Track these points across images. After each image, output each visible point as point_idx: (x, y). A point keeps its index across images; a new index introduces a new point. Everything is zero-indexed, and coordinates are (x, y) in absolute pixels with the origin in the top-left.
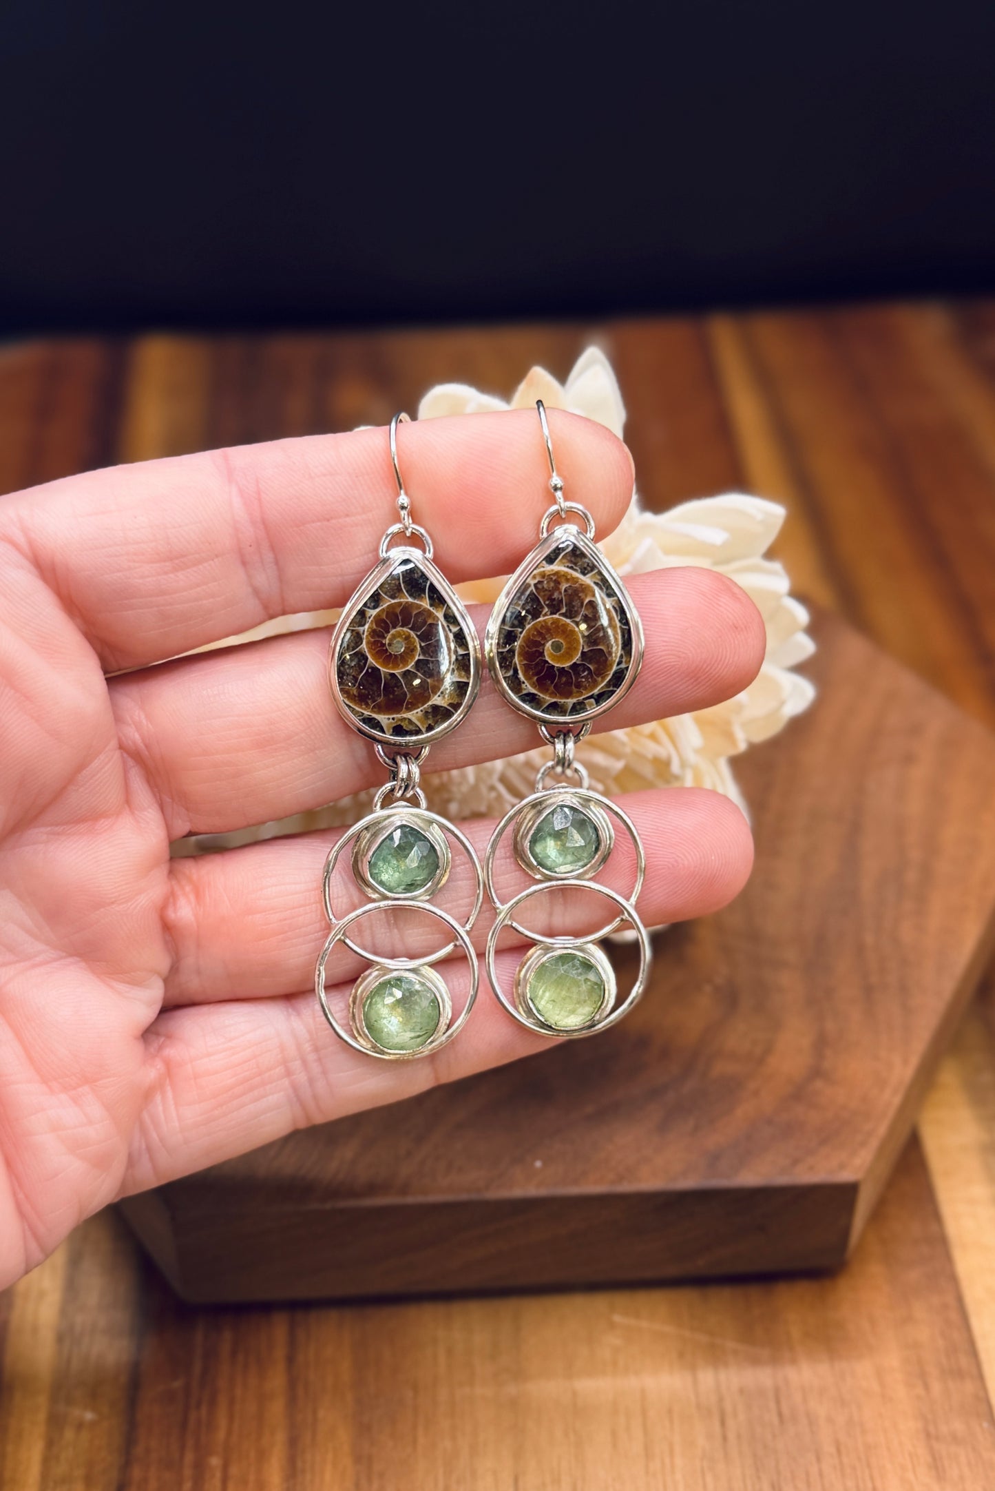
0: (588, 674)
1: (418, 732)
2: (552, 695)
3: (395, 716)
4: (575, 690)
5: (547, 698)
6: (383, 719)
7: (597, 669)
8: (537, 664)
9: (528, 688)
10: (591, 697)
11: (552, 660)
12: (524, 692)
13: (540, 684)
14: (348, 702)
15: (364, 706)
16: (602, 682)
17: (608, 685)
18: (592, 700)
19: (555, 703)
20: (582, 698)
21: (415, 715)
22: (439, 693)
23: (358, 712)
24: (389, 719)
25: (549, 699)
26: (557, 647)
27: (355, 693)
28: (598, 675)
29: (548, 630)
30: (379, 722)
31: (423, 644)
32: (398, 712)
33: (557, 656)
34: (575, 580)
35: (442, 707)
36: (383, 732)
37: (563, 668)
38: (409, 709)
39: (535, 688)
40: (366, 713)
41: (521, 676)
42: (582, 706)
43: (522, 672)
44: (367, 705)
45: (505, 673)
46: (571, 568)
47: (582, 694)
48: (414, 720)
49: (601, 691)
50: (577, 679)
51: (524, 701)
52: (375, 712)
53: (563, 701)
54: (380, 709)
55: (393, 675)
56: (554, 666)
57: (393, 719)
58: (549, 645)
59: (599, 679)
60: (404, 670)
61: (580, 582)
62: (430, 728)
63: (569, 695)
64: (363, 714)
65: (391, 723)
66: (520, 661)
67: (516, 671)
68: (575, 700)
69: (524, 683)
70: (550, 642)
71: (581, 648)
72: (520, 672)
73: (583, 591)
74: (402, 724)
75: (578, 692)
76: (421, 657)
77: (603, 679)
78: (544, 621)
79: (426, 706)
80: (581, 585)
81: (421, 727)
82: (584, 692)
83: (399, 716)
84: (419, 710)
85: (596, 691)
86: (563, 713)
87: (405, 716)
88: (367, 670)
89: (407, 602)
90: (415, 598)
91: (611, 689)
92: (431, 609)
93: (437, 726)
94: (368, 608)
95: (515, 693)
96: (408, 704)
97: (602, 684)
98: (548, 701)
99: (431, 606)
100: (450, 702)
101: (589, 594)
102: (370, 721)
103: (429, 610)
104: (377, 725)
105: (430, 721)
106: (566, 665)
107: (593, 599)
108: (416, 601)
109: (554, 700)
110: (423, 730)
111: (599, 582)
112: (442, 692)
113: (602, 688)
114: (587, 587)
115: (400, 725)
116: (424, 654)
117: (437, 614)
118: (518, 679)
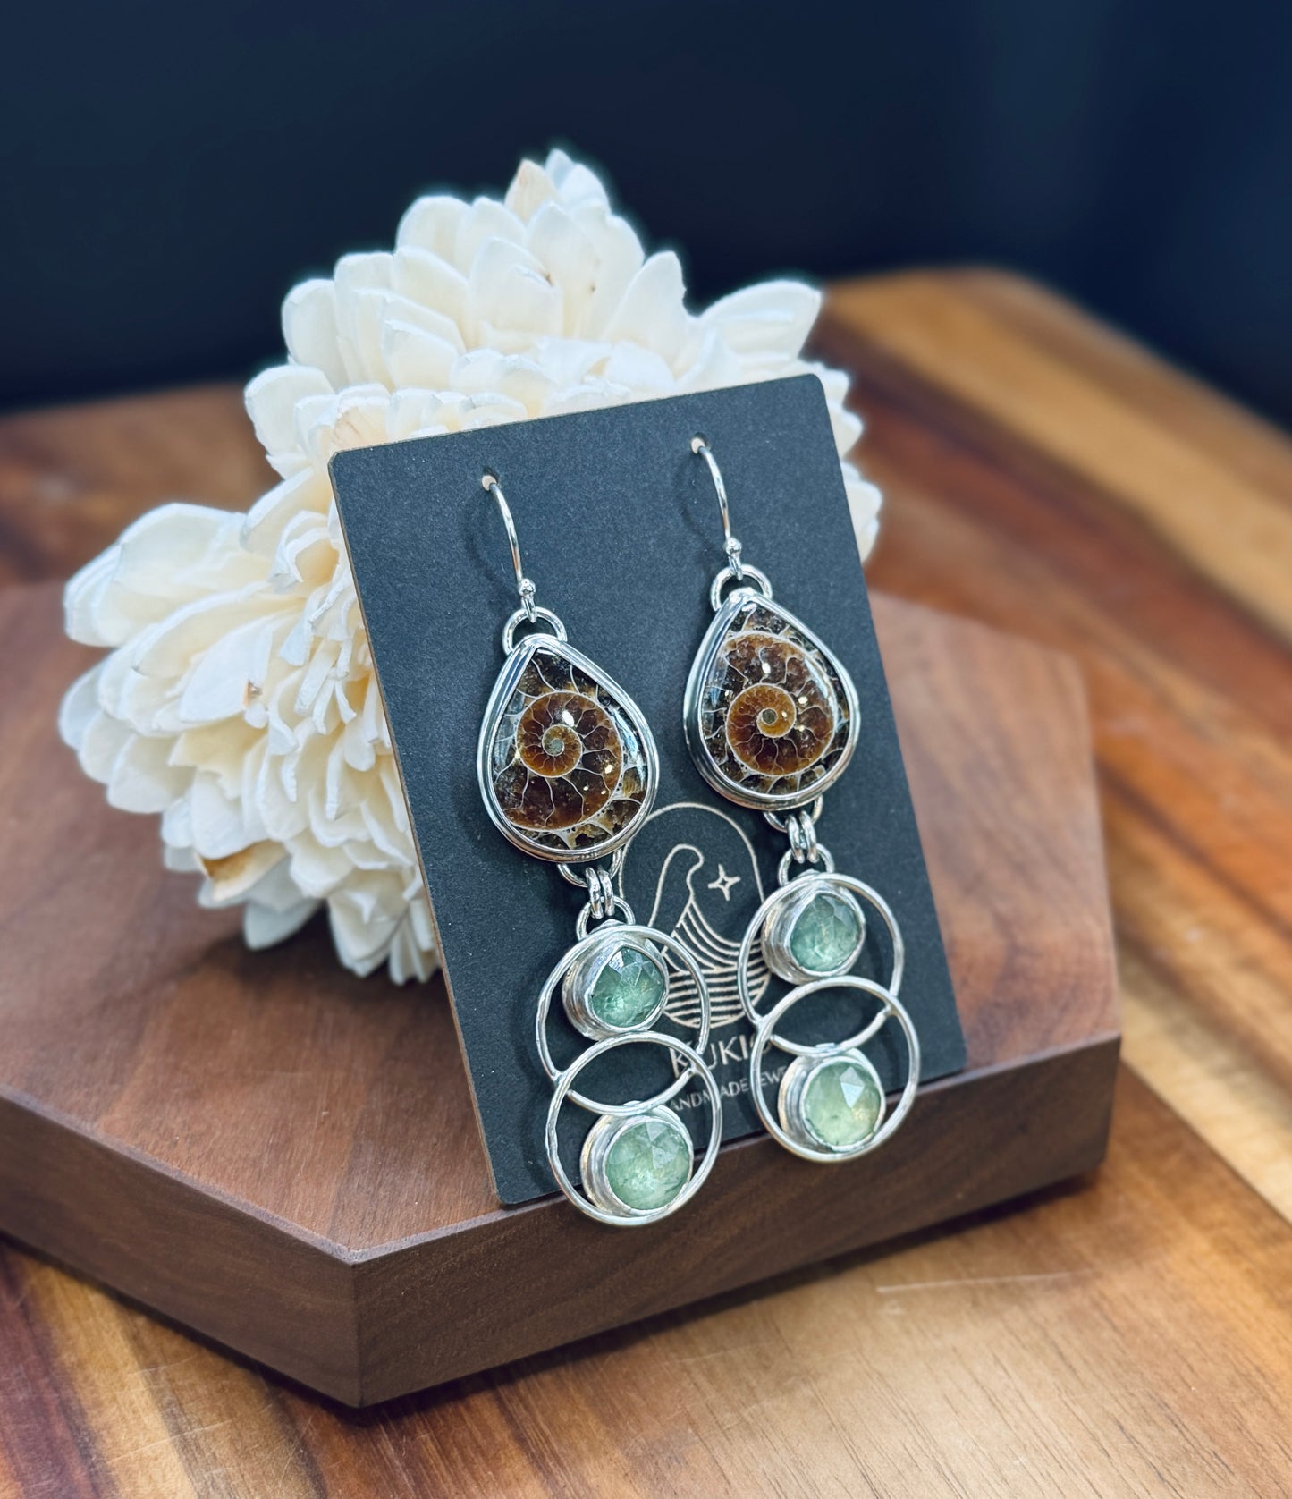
0: (810, 738)
1: (605, 836)
2: (778, 771)
3: (575, 825)
4: (800, 759)
5: (772, 776)
6: (562, 832)
7: (817, 731)
8: (752, 741)
9: (749, 770)
10: (819, 763)
11: (768, 732)
12: (746, 776)
13: (762, 763)
14: (517, 825)
15: (536, 825)
16: (826, 743)
17: (833, 746)
18: (821, 767)
19: (781, 779)
20: (809, 767)
21: (596, 819)
22: (617, 786)
23: (531, 832)
24: (569, 830)
25: (774, 777)
26: (769, 717)
27: (523, 812)
28: (821, 736)
29: (755, 701)
30: (558, 837)
31: (584, 737)
32: (577, 820)
33: (773, 727)
34: (769, 641)
35: (624, 801)
36: (566, 847)
37: (782, 738)
38: (588, 814)
39: (756, 768)
40: (542, 831)
41: (738, 759)
42: (812, 776)
43: (738, 753)
44: (540, 822)
45: (720, 760)
46: (761, 629)
47: (808, 763)
48: (596, 823)
49: (828, 754)
50: (799, 747)
51: (747, 786)
52: (551, 828)
53: (789, 775)
54: (555, 822)
55: (560, 780)
56: (771, 739)
57: (573, 829)
58: (760, 717)
59: (823, 741)
60: (571, 771)
61: (775, 642)
62: (617, 829)
63: (795, 767)
64: (538, 833)
65: (573, 835)
66: (733, 743)
67: (731, 756)
68: (802, 771)
69: (742, 766)
70: (761, 714)
71: (795, 711)
72: (735, 755)
73: (781, 651)
74: (585, 832)
75: (803, 761)
76: (587, 752)
77: (827, 739)
78: (748, 692)
79: (606, 805)
80: (777, 644)
81: (607, 830)
82: (810, 759)
83: (578, 824)
84: (600, 811)
85: (822, 756)
86: (792, 788)
87: (586, 822)
88: (530, 783)
89: (553, 695)
90: (561, 688)
91: (837, 749)
92: (582, 695)
93: (624, 824)
94: (512, 713)
95: (736, 780)
96: (586, 807)
97: (828, 747)
98: (774, 779)
99: (581, 691)
100: (632, 792)
101: (789, 652)
102: (548, 839)
103: (580, 697)
104: (557, 842)
105: (615, 821)
106: (784, 734)
107: (794, 656)
108: (563, 691)
109: (780, 777)
110: (611, 833)
111: (795, 637)
112: (620, 785)
113: (828, 750)
114: (784, 645)
115: (583, 834)
116: (588, 747)
117: (590, 699)
118: (736, 763)
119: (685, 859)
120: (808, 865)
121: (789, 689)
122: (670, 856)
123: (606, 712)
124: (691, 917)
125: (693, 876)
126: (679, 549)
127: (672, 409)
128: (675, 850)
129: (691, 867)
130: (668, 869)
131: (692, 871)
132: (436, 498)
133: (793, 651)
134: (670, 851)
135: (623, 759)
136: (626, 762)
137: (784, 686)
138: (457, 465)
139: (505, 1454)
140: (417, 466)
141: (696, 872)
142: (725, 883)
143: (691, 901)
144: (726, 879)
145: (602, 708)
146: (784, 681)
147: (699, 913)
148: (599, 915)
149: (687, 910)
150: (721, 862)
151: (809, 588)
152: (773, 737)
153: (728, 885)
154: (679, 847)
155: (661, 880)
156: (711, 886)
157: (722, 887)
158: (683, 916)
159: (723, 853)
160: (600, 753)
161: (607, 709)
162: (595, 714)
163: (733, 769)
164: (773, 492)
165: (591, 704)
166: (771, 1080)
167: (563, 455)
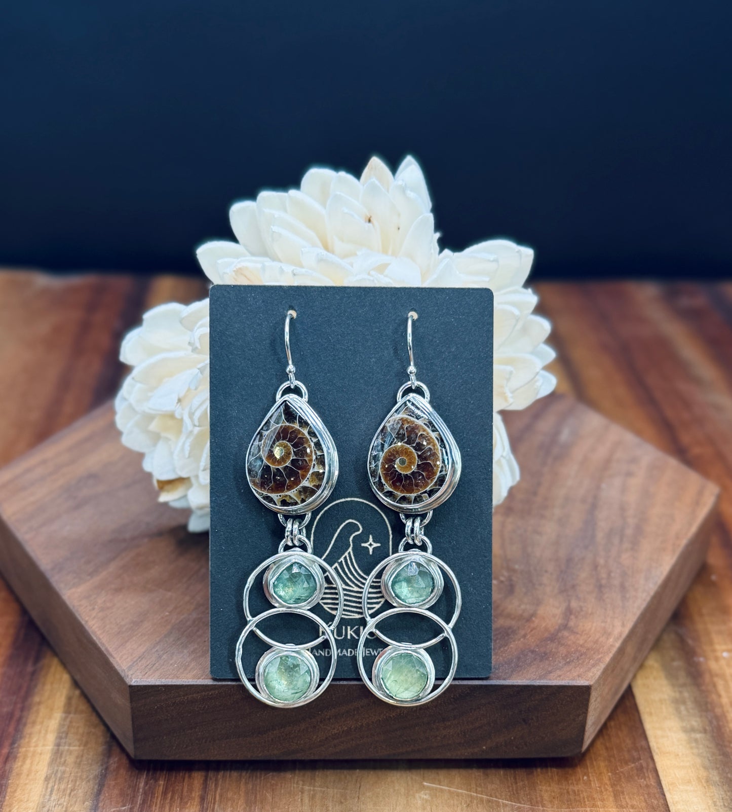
0: (422, 478)
1: (296, 503)
2: (402, 491)
3: (281, 494)
4: (415, 488)
5: (399, 494)
6: (274, 496)
7: (427, 475)
8: (392, 473)
9: (388, 488)
10: (425, 492)
11: (400, 470)
12: (385, 491)
13: (394, 485)
14: (254, 488)
15: (263, 489)
16: (431, 483)
17: (435, 484)
18: (426, 494)
19: (404, 496)
20: (419, 493)
21: (292, 493)
22: (306, 479)
23: (260, 493)
24: (277, 496)
25: (400, 494)
26: (402, 462)
27: (258, 482)
28: (429, 478)
29: (397, 452)
30: (272, 498)
31: (295, 450)
32: (282, 491)
33: (403, 468)
34: (413, 422)
35: (309, 487)
36: (276, 504)
37: (407, 474)
38: (288, 490)
39: (391, 487)
40: (265, 493)
41: (383, 481)
42: (421, 498)
43: (383, 478)
44: (265, 489)
45: (374, 480)
46: (410, 415)
47: (419, 491)
48: (292, 496)
49: (431, 489)
50: (415, 482)
51: (386, 496)
52: (270, 493)
53: (408, 495)
54: (273, 490)
55: (278, 469)
56: (401, 474)
57: (280, 496)
58: (397, 461)
59: (429, 481)
60: (284, 466)
61: (416, 423)
62: (303, 501)
63: (411, 491)
64: (263, 494)
65: (279, 499)
66: (382, 472)
67: (380, 478)
68: (415, 495)
69: (385, 485)
70: (399, 459)
71: (417, 462)
72: (382, 478)
73: (417, 429)
74: (286, 499)
75: (417, 489)
76: (295, 458)
77: (432, 481)
78: (395, 447)
79: (298, 487)
80: (417, 425)
81: (297, 500)
82: (420, 489)
83: (283, 494)
84: (295, 490)
85: (428, 489)
86: (410, 503)
87: (287, 493)
88: (263, 467)
89: (286, 426)
90: (290, 423)
91: (437, 487)
92: (300, 429)
93: (307, 499)
94: (264, 430)
95: (381, 492)
96: (288, 486)
97: (431, 485)
98: (400, 495)
99: (300, 427)
100: (314, 484)
101: (421, 430)
102: (267, 498)
103: (299, 430)
104: (270, 500)
105: (303, 497)
106: (409, 473)
107: (424, 433)
108: (291, 425)
109: (403, 495)
110: (299, 502)
111: (427, 423)
112: (308, 479)
113: (431, 486)
114: (421, 426)
115: (284, 500)
116: (296, 456)
117: (303, 432)
118: (382, 483)
119: (352, 528)
120: (414, 546)
121: (416, 450)
122: (344, 524)
123: (310, 440)
124: (348, 558)
125: (354, 537)
126: (387, 366)
127: (401, 293)
128: (347, 522)
129: (354, 532)
130: (341, 531)
131: (354, 535)
132: (260, 316)
133: (424, 430)
134: (344, 521)
135: (312, 466)
136: (314, 467)
137: (414, 447)
138: (275, 302)
139: (191, 803)
140: (254, 299)
141: (356, 535)
142: (371, 545)
143: (350, 550)
144: (372, 543)
145: (309, 437)
146: (414, 445)
147: (353, 557)
148: (290, 544)
149: (346, 554)
150: (372, 534)
151: (458, 402)
152: (402, 473)
153: (373, 547)
154: (350, 521)
155: (336, 535)
156: (363, 545)
157: (369, 547)
158: (343, 556)
159: (373, 528)
160: (301, 460)
161: (311, 439)
162: (304, 439)
163: (381, 486)
164: (449, 347)
165: (303, 434)
166: (373, 654)
167: (334, 307)
